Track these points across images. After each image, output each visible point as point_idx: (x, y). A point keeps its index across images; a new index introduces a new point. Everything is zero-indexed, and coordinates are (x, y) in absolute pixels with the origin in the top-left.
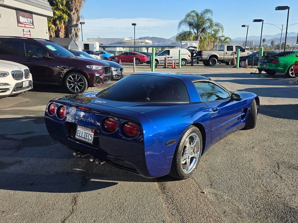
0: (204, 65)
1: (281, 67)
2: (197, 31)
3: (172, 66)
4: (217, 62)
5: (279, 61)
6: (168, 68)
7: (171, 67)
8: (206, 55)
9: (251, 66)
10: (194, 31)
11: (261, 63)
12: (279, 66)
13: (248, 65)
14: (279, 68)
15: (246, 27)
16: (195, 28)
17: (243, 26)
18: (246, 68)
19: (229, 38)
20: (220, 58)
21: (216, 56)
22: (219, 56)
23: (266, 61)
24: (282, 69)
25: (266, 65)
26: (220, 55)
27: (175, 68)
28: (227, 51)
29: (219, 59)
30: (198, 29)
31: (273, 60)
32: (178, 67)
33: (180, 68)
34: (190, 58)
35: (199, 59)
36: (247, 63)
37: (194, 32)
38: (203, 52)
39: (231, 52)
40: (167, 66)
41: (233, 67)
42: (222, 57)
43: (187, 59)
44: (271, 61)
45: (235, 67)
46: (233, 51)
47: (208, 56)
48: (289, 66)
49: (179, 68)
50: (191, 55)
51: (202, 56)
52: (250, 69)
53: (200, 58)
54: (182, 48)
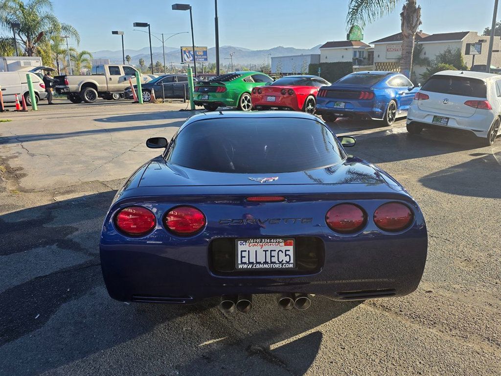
0: (70, 102)
1: (231, 98)
2: (28, 37)
3: (17, 106)
4: (97, 95)
5: (226, 89)
6: (7, 110)
7: (15, 108)
8: (74, 83)
9: (161, 100)
10: (21, 39)
11: (199, 93)
12: (227, 96)
13: (156, 99)
14: (228, 100)
15: (120, 34)
16: (22, 31)
17: (115, 33)
18: (154, 103)
19: (87, 53)
20: (102, 87)
21: (93, 85)
22: (98, 85)
23: (206, 89)
24: (232, 100)
25: (209, 95)
26: (100, 82)
27: (24, 110)
28: (111, 74)
29: (99, 89)
30: (28, 34)
31: (217, 87)
32: (30, 108)
33: (36, 109)
34: (44, 90)
35: (62, 91)
36: (154, 95)
37: (23, 41)
38: (67, 77)
39: (117, 77)
40: (5, 107)
41: (133, 103)
42: (105, 87)
43: (39, 93)
44: (214, 90)
45: (137, 102)
46: (120, 74)
47: (79, 85)
48: (240, 96)
49: (34, 109)
50: (44, 84)
51: (67, 86)
52: (161, 104)
53: (63, 89)
54: (8, 71)
